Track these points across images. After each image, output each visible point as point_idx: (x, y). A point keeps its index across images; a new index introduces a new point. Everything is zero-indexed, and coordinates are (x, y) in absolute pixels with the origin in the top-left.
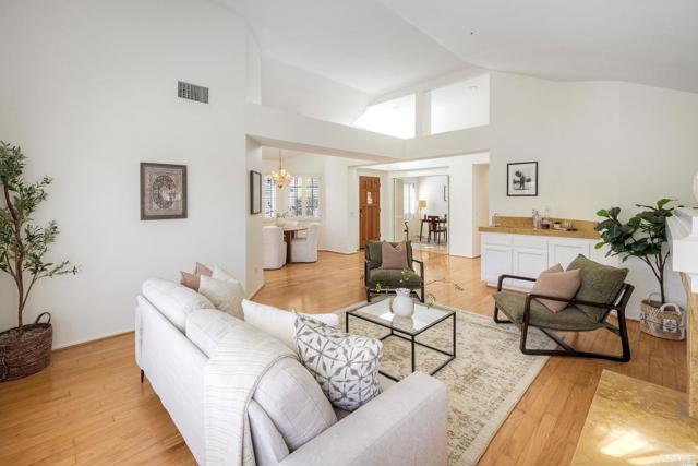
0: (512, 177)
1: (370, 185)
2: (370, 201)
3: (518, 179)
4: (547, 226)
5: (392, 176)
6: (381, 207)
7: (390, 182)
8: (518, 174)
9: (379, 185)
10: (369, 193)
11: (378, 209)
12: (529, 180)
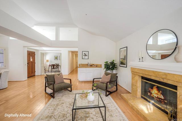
0: (83, 54)
1: (31, 54)
2: (31, 60)
3: (85, 55)
4: (91, 66)
5: (40, 52)
6: (36, 62)
7: (40, 54)
8: (85, 54)
9: (35, 55)
10: (31, 57)
11: (35, 63)
12: (87, 55)
